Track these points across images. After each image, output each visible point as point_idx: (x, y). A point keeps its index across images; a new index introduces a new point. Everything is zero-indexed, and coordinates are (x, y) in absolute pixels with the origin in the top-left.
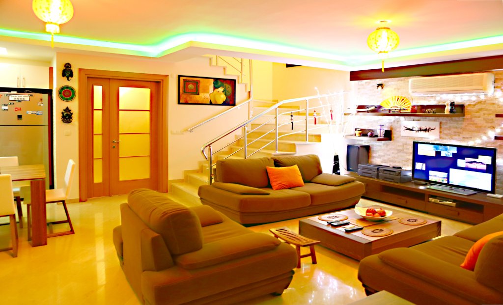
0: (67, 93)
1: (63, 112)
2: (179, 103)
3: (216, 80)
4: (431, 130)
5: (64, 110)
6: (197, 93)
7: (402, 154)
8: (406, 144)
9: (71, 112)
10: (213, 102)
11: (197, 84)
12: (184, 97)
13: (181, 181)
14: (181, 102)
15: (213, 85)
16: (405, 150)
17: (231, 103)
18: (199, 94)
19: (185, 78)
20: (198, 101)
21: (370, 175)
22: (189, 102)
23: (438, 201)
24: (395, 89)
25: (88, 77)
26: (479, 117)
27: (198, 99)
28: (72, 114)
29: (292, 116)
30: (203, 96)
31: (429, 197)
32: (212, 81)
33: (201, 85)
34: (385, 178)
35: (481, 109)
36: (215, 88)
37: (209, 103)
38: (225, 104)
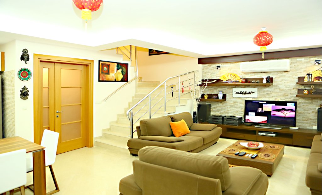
0: (24, 74)
1: (22, 90)
2: (99, 81)
3: (118, 64)
4: (253, 93)
5: (22, 89)
6: (108, 73)
7: (234, 108)
8: (236, 102)
9: (28, 90)
10: (116, 80)
11: (108, 66)
12: (102, 76)
13: (100, 138)
14: (100, 80)
15: (116, 67)
16: (235, 106)
17: (125, 80)
18: (109, 74)
19: (102, 62)
20: (109, 79)
21: (217, 122)
22: (105, 80)
23: (264, 134)
24: (229, 69)
25: (41, 61)
26: (282, 84)
27: (109, 78)
28: (28, 91)
29: (172, 87)
30: (111, 76)
31: (259, 132)
32: (116, 64)
33: (111, 67)
34: (228, 123)
35: (282, 80)
36: (118, 69)
37: (114, 80)
38: (122, 81)
